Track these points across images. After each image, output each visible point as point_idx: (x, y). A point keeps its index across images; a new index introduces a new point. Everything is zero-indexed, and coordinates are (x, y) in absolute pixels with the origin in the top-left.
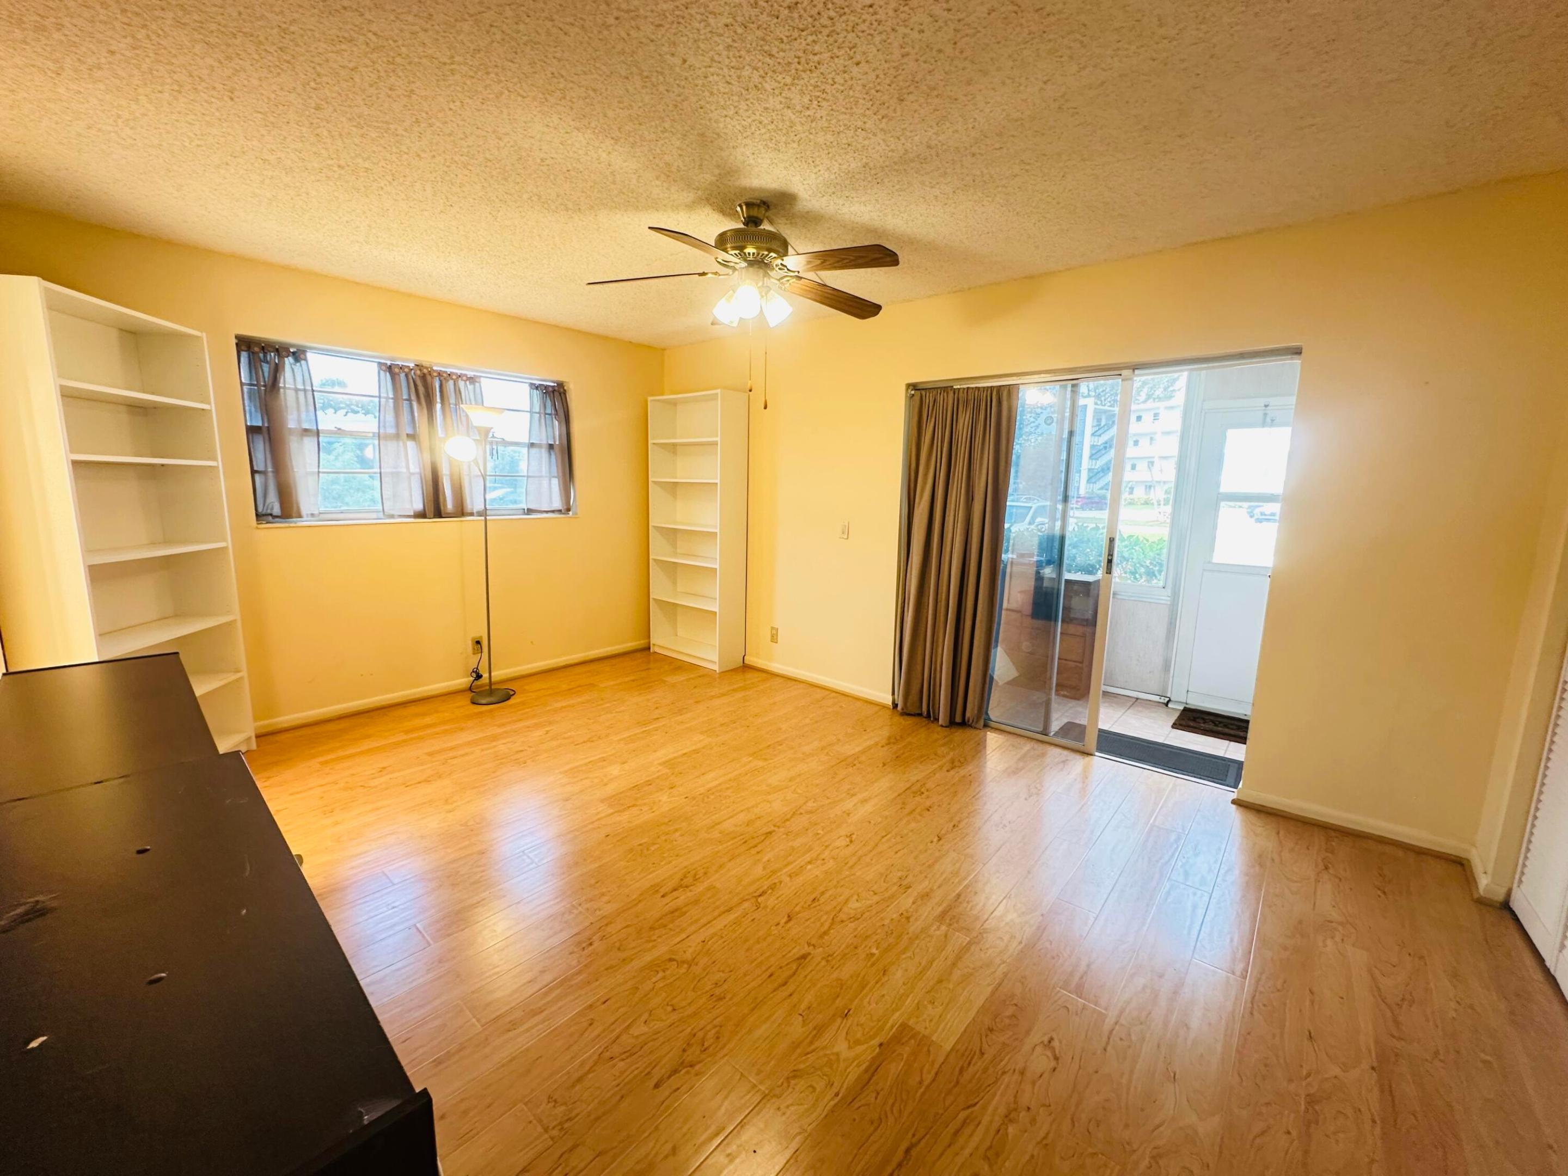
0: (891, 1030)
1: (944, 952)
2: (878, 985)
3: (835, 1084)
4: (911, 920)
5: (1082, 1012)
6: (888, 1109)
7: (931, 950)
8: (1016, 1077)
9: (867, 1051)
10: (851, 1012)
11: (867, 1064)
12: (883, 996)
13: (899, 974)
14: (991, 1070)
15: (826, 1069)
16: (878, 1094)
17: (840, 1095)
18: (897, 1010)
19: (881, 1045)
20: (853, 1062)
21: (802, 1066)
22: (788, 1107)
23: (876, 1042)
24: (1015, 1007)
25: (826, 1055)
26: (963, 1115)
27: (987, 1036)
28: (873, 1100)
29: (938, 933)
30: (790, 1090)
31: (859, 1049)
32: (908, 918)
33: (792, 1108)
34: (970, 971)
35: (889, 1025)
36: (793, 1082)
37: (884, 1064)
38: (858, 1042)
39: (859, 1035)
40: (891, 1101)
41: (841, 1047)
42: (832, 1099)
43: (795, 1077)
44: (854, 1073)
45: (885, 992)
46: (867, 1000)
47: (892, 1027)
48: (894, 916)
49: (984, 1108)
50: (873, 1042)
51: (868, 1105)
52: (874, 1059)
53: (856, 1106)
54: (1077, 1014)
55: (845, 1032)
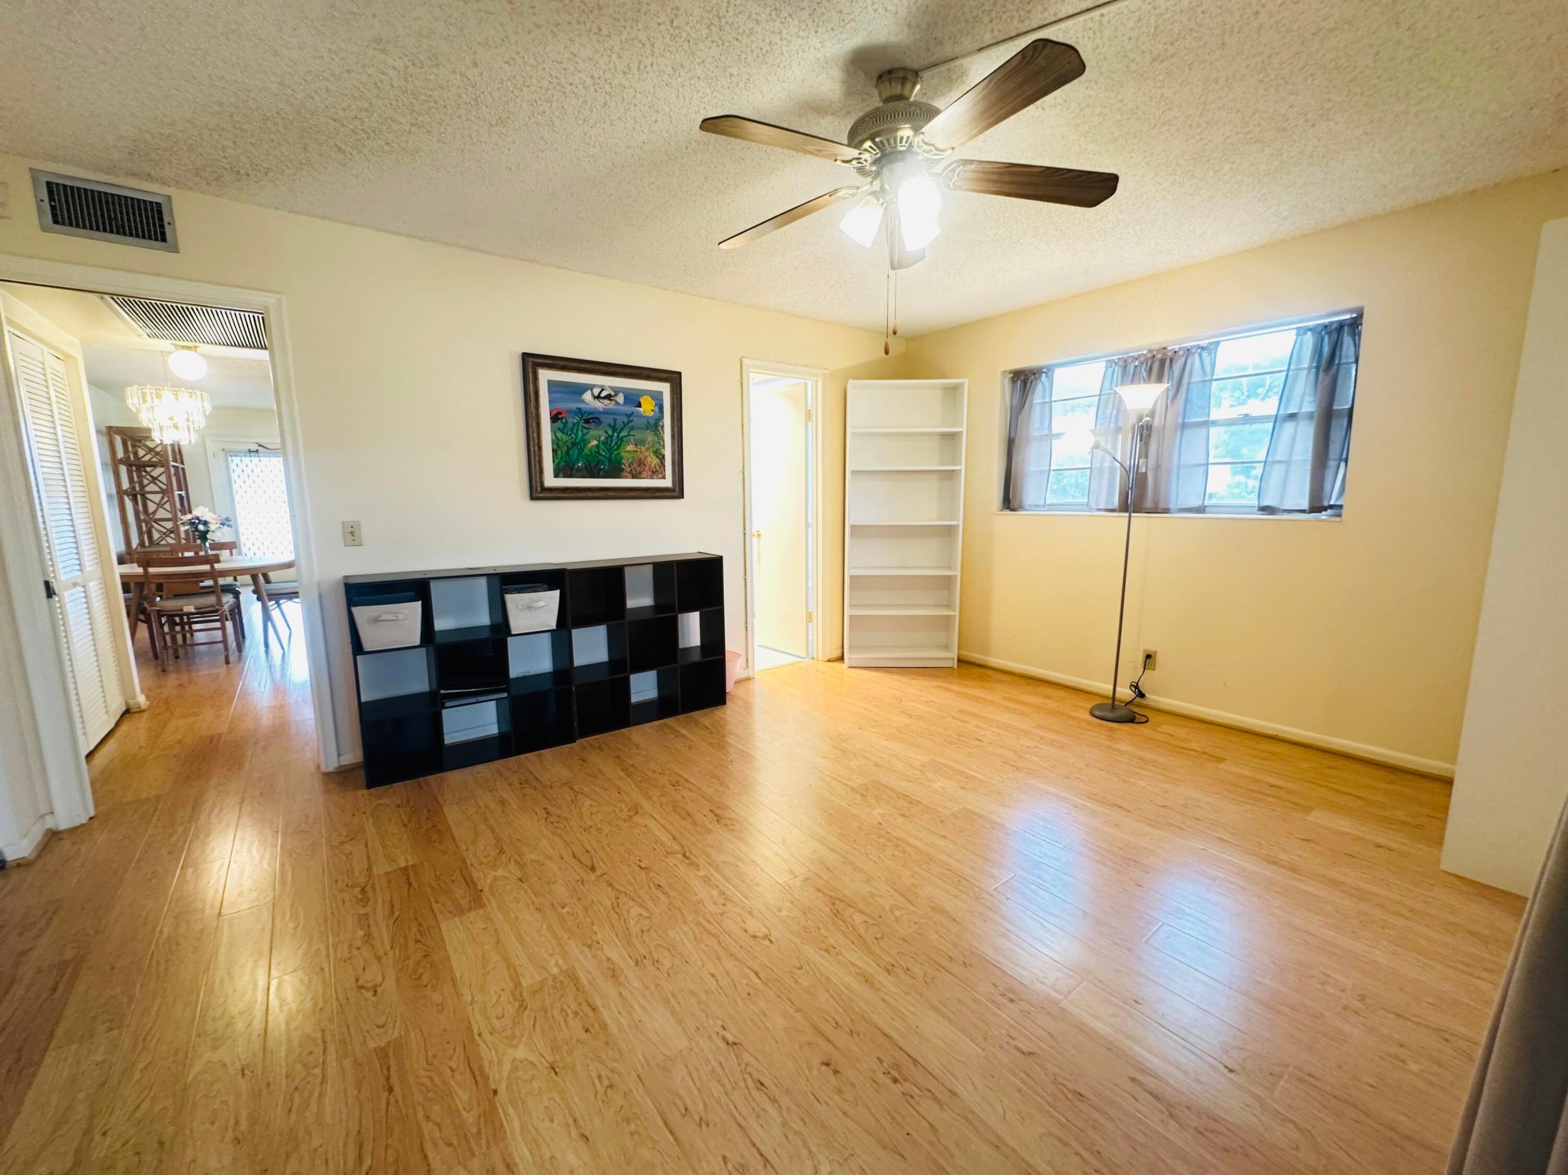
0: (504, 1111)
1: (525, 957)
2: (570, 1120)
3: (489, 1036)
4: (586, 949)
5: (364, 1037)
6: (432, 1074)
7: (536, 949)
8: (381, 953)
9: (499, 1076)
10: (553, 1074)
11: (487, 1070)
12: (552, 1121)
13: (572, 1159)
14: (402, 941)
15: (508, 1033)
16: (453, 1071)
17: (477, 1038)
18: (522, 1129)
19: (495, 1092)
20: (498, 1058)
21: (526, 1013)
22: (499, 996)
23: (502, 1090)
24: (425, 983)
25: (522, 1036)
26: (397, 914)
27: (425, 951)
28: (451, 1064)
29: (553, 963)
30: (511, 1000)
31: (507, 1067)
32: (590, 946)
33: (495, 1000)
34: (488, 969)
35: (511, 1110)
36: (517, 1004)
37: (475, 1088)
38: (515, 1068)
39: (520, 1073)
40: (436, 1080)
41: (521, 1053)
42: (479, 1029)
43: (521, 1006)
44: (487, 1055)
45: (555, 1124)
46: (558, 1099)
47: (506, 1114)
48: (599, 936)
49: (387, 925)
50: (504, 1084)
51: (451, 1058)
52: (486, 1078)
53: (458, 1049)
54: (368, 1032)
55: (533, 1059)
